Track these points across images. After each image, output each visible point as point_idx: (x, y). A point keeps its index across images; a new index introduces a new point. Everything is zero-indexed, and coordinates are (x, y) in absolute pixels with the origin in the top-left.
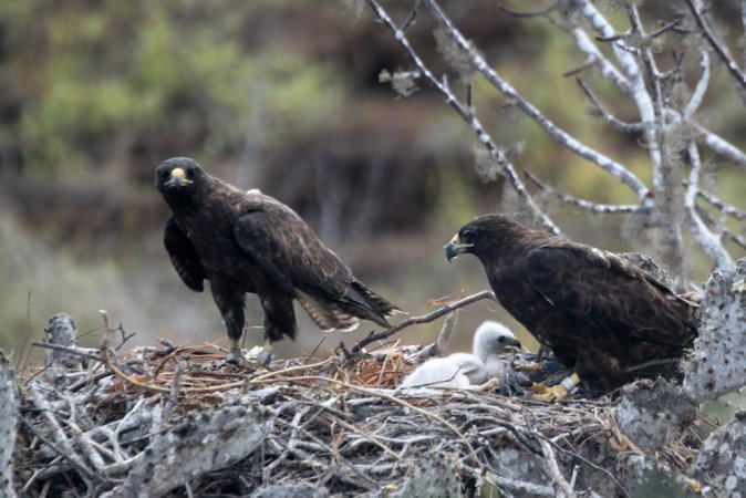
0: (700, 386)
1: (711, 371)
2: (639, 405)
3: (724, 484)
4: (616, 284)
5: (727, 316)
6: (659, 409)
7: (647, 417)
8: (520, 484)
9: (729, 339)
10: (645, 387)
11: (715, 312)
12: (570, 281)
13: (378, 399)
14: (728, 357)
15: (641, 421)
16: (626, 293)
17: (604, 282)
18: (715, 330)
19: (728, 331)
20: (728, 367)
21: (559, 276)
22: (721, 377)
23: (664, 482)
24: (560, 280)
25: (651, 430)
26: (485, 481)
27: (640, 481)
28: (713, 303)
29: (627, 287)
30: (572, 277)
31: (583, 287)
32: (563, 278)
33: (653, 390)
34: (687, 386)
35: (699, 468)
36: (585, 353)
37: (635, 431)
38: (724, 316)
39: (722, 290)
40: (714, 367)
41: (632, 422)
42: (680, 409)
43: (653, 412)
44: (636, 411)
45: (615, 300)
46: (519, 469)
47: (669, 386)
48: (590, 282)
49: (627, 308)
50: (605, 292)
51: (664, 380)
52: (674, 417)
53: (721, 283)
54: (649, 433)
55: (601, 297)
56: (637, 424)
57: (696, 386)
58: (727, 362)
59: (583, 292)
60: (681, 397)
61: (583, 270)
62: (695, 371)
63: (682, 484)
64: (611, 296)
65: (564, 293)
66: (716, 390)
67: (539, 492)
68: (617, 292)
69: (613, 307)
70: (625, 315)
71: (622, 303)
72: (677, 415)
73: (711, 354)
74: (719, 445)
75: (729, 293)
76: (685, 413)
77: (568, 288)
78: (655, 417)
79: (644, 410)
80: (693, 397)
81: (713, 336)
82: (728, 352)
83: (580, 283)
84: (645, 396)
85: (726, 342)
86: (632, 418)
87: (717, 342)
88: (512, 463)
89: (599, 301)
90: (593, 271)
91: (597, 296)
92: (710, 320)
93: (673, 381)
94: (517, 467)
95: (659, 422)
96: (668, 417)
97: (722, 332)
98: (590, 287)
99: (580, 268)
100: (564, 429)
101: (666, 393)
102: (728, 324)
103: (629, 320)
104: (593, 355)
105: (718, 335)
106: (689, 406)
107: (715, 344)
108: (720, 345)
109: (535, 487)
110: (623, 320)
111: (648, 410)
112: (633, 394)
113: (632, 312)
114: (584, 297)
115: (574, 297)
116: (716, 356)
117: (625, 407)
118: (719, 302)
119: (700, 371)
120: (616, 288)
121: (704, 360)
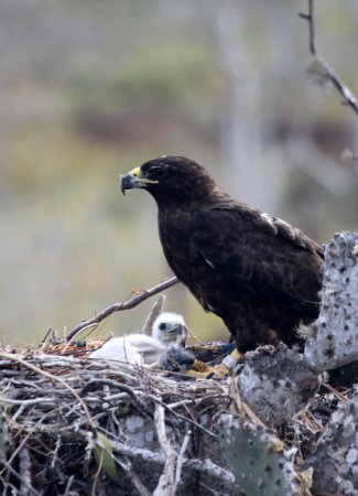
0: (320, 352)
1: (330, 337)
2: (259, 372)
3: (345, 457)
4: (283, 252)
5: (348, 280)
6: (279, 376)
7: (268, 384)
8: (136, 451)
9: (350, 304)
10: (266, 353)
11: (336, 275)
12: (234, 244)
13: (8, 362)
14: (348, 323)
15: (262, 388)
16: (293, 262)
17: (270, 248)
18: (335, 294)
19: (348, 295)
20: (348, 334)
21: (222, 238)
22: (340, 344)
23: (250, 441)
24: (222, 243)
25: (274, 399)
26: (97, 445)
27: (228, 441)
28: (333, 265)
29: (294, 257)
30: (235, 240)
31: (246, 252)
32: (225, 240)
33: (273, 356)
34: (308, 353)
35: (323, 441)
36: (243, 320)
37: (257, 399)
38: (344, 280)
39: (344, 253)
40: (334, 333)
41: (254, 389)
42: (299, 376)
43: (274, 379)
44: (257, 378)
45: (279, 268)
46: (144, 437)
47: (290, 352)
48: (254, 246)
49: (291, 277)
50: (270, 259)
51: (285, 346)
52: (294, 384)
53: (343, 245)
54: (271, 401)
55: (264, 263)
56: (259, 392)
57: (315, 352)
58: (346, 328)
59: (246, 257)
60: (301, 363)
61: (249, 234)
62: (315, 336)
63: (266, 443)
64: (276, 263)
65: (225, 255)
66: (335, 357)
67: (156, 459)
68: (282, 260)
69: (276, 275)
70: (288, 286)
71: (286, 272)
72: (297, 383)
73: (331, 320)
74: (344, 418)
75: (350, 256)
76: (306, 380)
77: (231, 250)
78: (276, 384)
79: (264, 377)
80: (313, 364)
81: (332, 300)
82: (348, 318)
83: (244, 247)
84: (266, 362)
85: (346, 307)
86: (253, 386)
87: (337, 306)
88: (137, 431)
89: (262, 267)
90: (259, 236)
91: (260, 261)
92: (329, 284)
93: (295, 348)
94: (141, 435)
95: (280, 391)
96: (288, 385)
97: (342, 296)
98: (253, 252)
99: (246, 231)
100: (186, 395)
101: (286, 360)
102: (348, 288)
103: (292, 291)
104: (250, 324)
105: (338, 299)
106: (309, 374)
107: (334, 309)
108: (340, 310)
109: (152, 454)
110: (286, 290)
111: (269, 377)
112: (254, 359)
113: (296, 282)
114: (246, 262)
115: (235, 261)
116: (335, 322)
117: (247, 374)
118: (340, 265)
119: (319, 337)
120: (282, 256)
121: (324, 325)
